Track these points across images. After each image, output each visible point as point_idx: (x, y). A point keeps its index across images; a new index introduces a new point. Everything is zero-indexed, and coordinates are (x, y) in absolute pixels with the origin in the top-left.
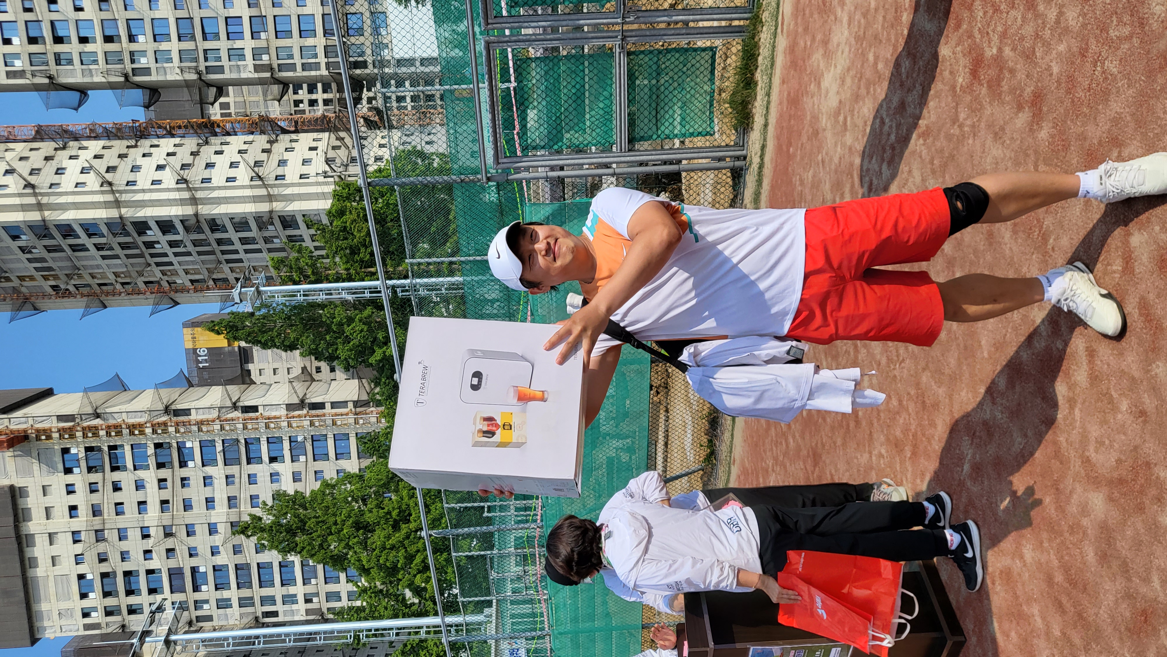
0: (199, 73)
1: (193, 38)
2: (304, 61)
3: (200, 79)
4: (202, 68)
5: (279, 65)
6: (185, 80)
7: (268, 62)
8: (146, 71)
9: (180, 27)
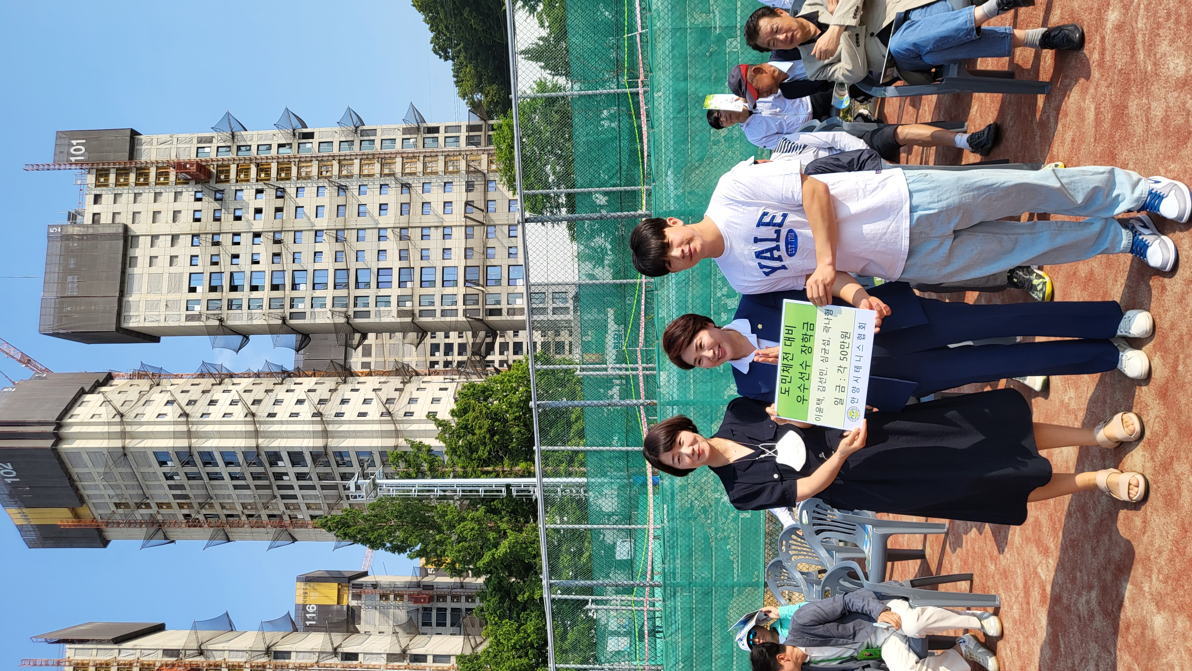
0: (347, 317)
1: (347, 286)
2: (443, 308)
3: (348, 322)
4: (351, 313)
5: (420, 311)
6: (334, 324)
7: (411, 308)
8: (302, 315)
9: (337, 277)
